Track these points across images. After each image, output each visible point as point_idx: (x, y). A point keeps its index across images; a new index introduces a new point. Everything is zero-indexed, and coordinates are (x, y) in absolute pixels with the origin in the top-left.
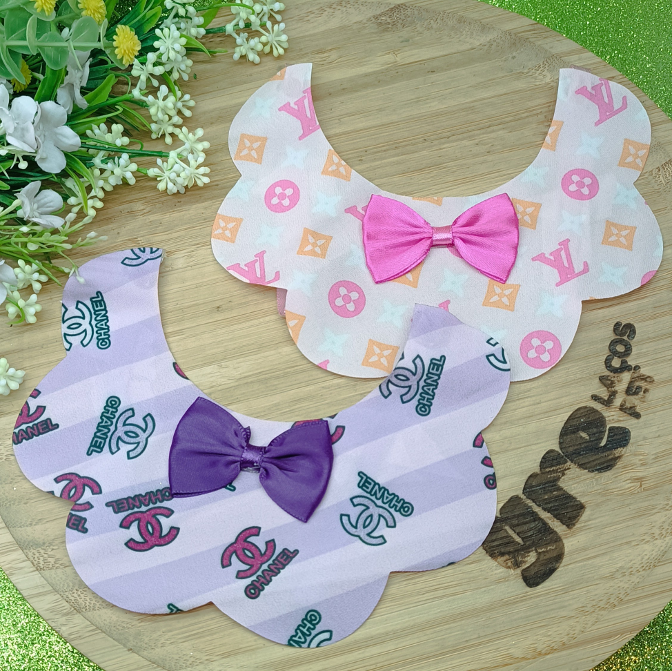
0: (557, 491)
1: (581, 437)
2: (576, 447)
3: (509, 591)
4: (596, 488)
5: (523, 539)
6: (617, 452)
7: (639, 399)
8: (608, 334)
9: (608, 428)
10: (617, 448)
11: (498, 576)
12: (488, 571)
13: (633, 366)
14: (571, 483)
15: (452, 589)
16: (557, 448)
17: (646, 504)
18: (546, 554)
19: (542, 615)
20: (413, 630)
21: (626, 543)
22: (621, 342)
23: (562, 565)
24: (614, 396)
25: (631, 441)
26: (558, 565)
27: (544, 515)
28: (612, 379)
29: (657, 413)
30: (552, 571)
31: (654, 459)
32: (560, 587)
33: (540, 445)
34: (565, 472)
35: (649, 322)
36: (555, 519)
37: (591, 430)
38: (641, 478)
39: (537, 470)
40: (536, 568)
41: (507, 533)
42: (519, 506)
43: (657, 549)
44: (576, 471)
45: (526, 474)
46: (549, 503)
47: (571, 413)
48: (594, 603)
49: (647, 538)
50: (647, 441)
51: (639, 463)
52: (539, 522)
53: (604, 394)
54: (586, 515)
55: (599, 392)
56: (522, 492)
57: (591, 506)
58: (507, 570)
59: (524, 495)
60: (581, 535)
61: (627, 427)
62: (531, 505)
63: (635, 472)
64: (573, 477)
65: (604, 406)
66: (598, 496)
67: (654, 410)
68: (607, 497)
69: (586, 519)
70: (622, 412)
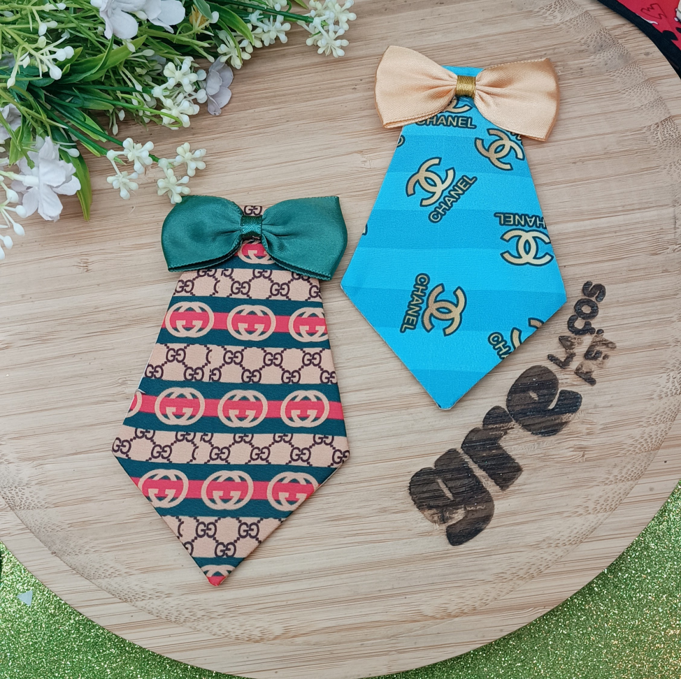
0: (497, 449)
1: (531, 396)
2: (523, 407)
3: (431, 546)
4: (536, 452)
5: (453, 494)
6: (565, 417)
7: (597, 365)
8: (576, 293)
9: (558, 390)
10: (566, 413)
11: (422, 528)
12: (413, 523)
13: (597, 330)
14: (512, 443)
15: (374, 536)
16: (503, 405)
17: (586, 474)
18: (474, 513)
19: (460, 575)
20: (328, 572)
21: (559, 513)
22: (588, 302)
23: (488, 527)
24: (572, 358)
25: (581, 407)
26: (484, 525)
27: (479, 473)
28: (573, 341)
29: (613, 382)
30: (477, 531)
31: (602, 429)
32: (483, 549)
33: (487, 400)
34: (508, 431)
35: (621, 285)
36: (489, 479)
37: (541, 391)
38: (585, 448)
39: (479, 425)
40: (462, 526)
41: (439, 486)
42: (455, 461)
43: (587, 524)
44: (519, 432)
45: (468, 428)
46: (487, 460)
47: (525, 370)
48: (514, 571)
49: (581, 510)
50: (597, 409)
51: (585, 431)
52: (473, 480)
53: (561, 354)
54: (521, 479)
55: (557, 352)
56: (461, 446)
57: (527, 470)
58: (432, 524)
59: (462, 449)
60: (513, 498)
61: (579, 393)
62: (467, 460)
63: (580, 441)
64: (515, 437)
65: (559, 368)
66: (537, 460)
67: (611, 378)
68: (546, 463)
69: (521, 482)
70: (577, 377)
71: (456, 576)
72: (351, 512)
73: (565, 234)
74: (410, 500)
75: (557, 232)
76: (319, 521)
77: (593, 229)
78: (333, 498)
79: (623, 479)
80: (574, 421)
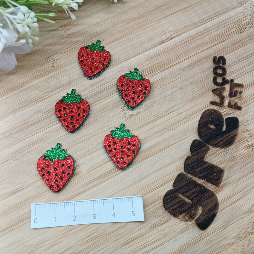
0: (204, 164)
1: (211, 128)
2: (209, 135)
3: (191, 236)
4: (227, 157)
5: (191, 200)
6: (233, 133)
7: (238, 98)
8: (210, 65)
9: (224, 119)
11: (182, 227)
12: (174, 226)
13: (230, 80)
14: (211, 158)
15: (154, 244)
16: (197, 138)
18: (208, 205)
19: (214, 246)
22: (219, 67)
23: (219, 211)
24: (224, 100)
25: (240, 124)
26: (216, 211)
27: (200, 181)
29: (251, 104)
30: (214, 216)
32: (221, 225)
33: (187, 139)
34: (207, 151)
35: (232, 53)
36: (208, 183)
38: (252, 145)
39: (189, 154)
40: (204, 217)
41: (181, 198)
42: (184, 180)
44: (213, 150)
47: (201, 115)
48: (244, 231)
50: (249, 122)
51: (248, 136)
52: (199, 186)
53: (217, 100)
54: (225, 175)
56: (184, 170)
57: (226, 169)
58: (186, 222)
59: (185, 172)
60: (226, 188)
61: (236, 116)
62: (191, 177)
63: (247, 142)
64: (212, 154)
65: (219, 107)
66: (229, 162)
67: (248, 103)
68: (234, 161)
69: (226, 178)
70: (231, 108)
71: (212, 248)
72: (135, 234)
73: (191, 36)
74: (167, 215)
75: (187, 37)
76: (118, 248)
77: (206, 29)
78: (121, 231)
80: (239, 133)
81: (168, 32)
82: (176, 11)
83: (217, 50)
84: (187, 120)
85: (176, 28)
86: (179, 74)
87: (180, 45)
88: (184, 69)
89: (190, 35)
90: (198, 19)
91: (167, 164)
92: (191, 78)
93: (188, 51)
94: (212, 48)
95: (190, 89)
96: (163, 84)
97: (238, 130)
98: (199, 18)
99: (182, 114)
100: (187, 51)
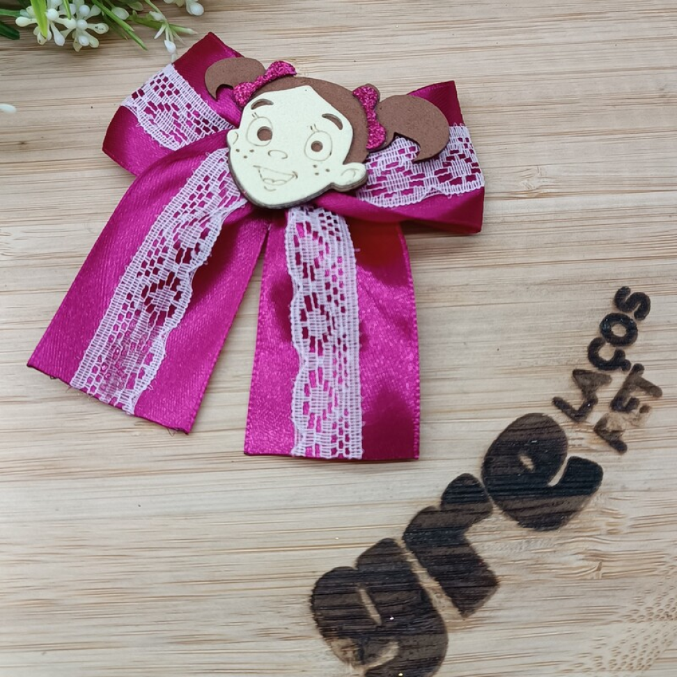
4: (523, 558)
8: (604, 304)
11: (327, 671)
12: (310, 658)
13: (633, 364)
14: (485, 537)
16: (476, 473)
17: (601, 601)
21: (555, 663)
25: (602, 488)
27: (428, 583)
29: (655, 450)
31: (632, 527)
33: (449, 462)
36: (444, 595)
38: (604, 555)
39: (435, 503)
45: (415, 507)
47: (515, 419)
49: (589, 663)
50: (627, 494)
51: (605, 528)
53: (575, 400)
54: (496, 598)
55: (568, 394)
56: (402, 535)
57: (509, 584)
58: (343, 664)
59: (403, 541)
60: (480, 631)
61: (599, 464)
62: (411, 560)
63: (595, 543)
64: (491, 528)
65: (570, 420)
66: (525, 570)
67: (651, 444)
68: (538, 575)
69: (495, 604)
70: (597, 437)
72: (212, 630)
73: (592, 211)
74: (309, 619)
75: (580, 207)
77: (638, 208)
79: (662, 614)
80: (587, 510)
81: (539, 175)
82: (586, 129)
83: (641, 273)
84: (472, 415)
85: (566, 174)
86: (513, 292)
87: (550, 221)
88: (531, 284)
89: (591, 207)
90: (633, 174)
91: (372, 501)
92: (537, 315)
93: (565, 244)
94: (629, 263)
95: (522, 342)
96: (460, 302)
97: (589, 502)
98: (638, 171)
99: (470, 395)
100: (562, 244)
